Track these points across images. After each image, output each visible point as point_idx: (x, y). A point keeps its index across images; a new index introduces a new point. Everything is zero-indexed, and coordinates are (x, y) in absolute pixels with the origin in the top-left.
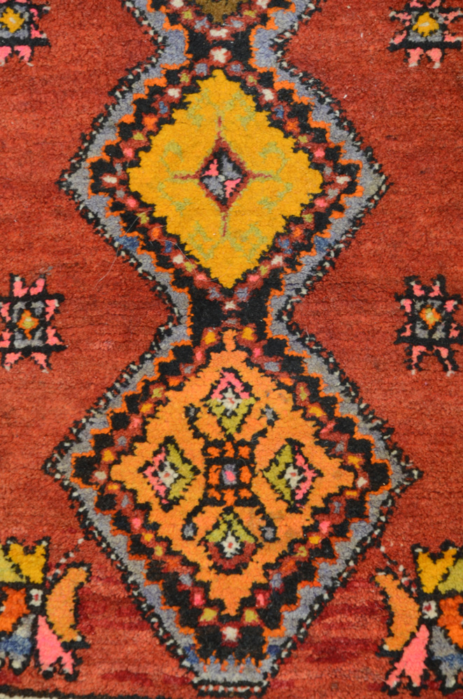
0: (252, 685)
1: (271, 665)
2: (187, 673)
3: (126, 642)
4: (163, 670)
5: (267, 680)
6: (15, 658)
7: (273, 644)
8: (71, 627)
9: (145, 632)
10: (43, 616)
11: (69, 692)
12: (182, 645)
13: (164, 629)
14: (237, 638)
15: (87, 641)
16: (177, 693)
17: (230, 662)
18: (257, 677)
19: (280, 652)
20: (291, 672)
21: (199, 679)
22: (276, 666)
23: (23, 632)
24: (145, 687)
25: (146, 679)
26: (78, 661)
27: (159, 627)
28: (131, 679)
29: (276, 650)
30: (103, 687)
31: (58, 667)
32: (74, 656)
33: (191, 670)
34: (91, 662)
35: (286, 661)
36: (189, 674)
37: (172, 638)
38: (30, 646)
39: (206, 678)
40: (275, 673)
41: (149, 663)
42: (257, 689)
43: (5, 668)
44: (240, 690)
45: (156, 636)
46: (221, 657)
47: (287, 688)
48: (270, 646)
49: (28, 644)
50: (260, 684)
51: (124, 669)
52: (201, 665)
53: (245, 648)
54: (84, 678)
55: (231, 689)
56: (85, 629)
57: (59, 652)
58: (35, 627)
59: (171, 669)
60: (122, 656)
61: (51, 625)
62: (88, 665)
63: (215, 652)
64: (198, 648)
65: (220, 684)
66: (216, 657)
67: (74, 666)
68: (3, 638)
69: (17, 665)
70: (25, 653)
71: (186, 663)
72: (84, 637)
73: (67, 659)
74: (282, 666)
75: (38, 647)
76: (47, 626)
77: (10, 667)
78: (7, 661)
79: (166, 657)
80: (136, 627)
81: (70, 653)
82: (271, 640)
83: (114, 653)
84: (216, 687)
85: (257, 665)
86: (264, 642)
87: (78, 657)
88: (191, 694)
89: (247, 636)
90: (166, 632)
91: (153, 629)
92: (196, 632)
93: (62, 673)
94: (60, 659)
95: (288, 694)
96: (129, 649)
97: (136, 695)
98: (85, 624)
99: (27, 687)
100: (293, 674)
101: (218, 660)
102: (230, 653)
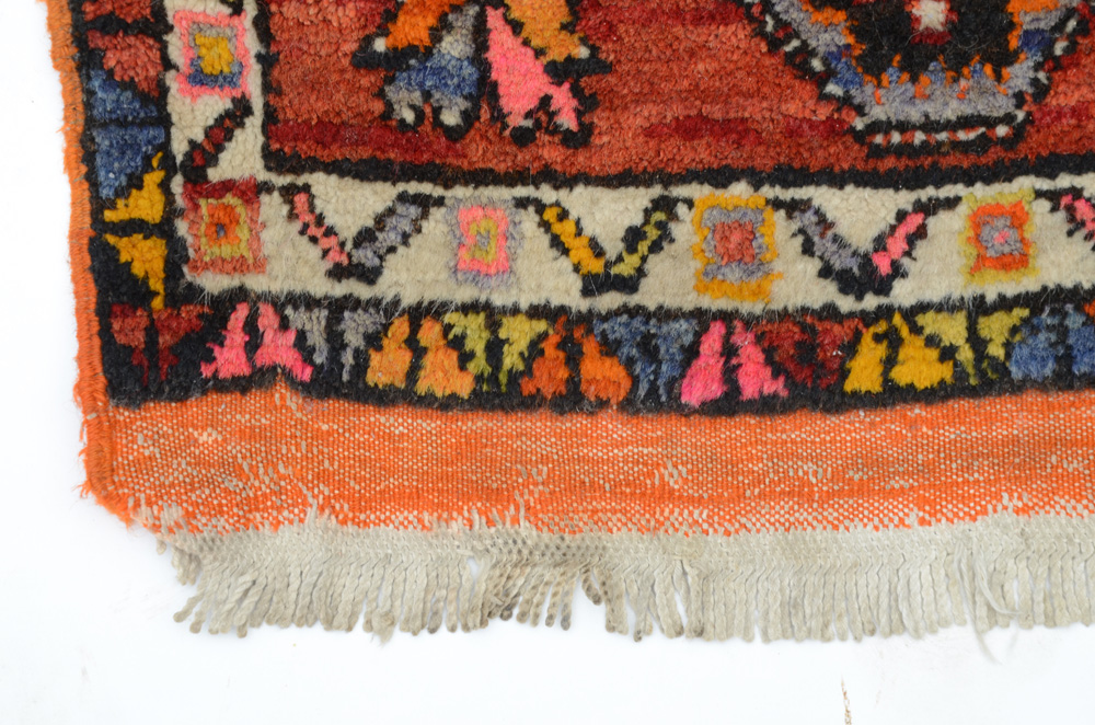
0: (990, 123)
1: (1031, 74)
2: (839, 110)
3: (692, 54)
4: (784, 108)
5: (1026, 108)
6: (445, 103)
7: (1032, 27)
8: (564, 27)
9: (732, 28)
10: (496, 8)
11: (574, 171)
12: (822, 50)
13: (776, 16)
14: (948, 21)
15: (603, 56)
16: (820, 153)
17: (934, 79)
18: (1001, 104)
19: (1052, 43)
20: (1078, 86)
21: (867, 120)
22: (1042, 76)
23: (454, 47)
24: (748, 148)
25: (747, 131)
26: (587, 103)
27: (763, 13)
28: (712, 133)
29: (1040, 41)
30: (652, 153)
31: (544, 118)
32: (576, 92)
33: (846, 101)
34: (616, 102)
35: (1065, 62)
36: (844, 112)
37: (797, 35)
38: (475, 76)
39: (883, 118)
40: (1041, 91)
41: (748, 95)
42: (1002, 131)
43: (427, 127)
44: (962, 135)
45: (760, 33)
46: (913, 69)
47: (1073, 122)
48: (1026, 32)
49: (469, 71)
50: (1008, 119)
51: (693, 112)
52: (869, 89)
53: (966, 42)
54: (605, 139)
55: (943, 136)
56: (596, 29)
57: (541, 84)
58: (480, 34)
59: (800, 105)
60: (686, 83)
61: (516, 27)
62: (612, 109)
63: (898, 58)
64: (857, 52)
65: (915, 128)
66: (902, 69)
67: (579, 114)
68: (413, 62)
69: (451, 118)
70: (466, 92)
71: (833, 88)
72: (594, 49)
73: (563, 99)
74: (1057, 76)
75: (494, 76)
76: (508, 28)
77: (437, 123)
78: (428, 110)
79: (787, 79)
80: (712, 17)
81: (566, 86)
82: (1028, 19)
83: (666, 79)
84: (908, 135)
85: (999, 78)
86: (1012, 25)
87: (587, 92)
88: (853, 155)
89: (971, 16)
90: (781, 24)
91: (751, 19)
92: (851, 17)
93: (554, 130)
94: (546, 101)
95: (1076, 135)
96: (701, 67)
97: (726, 166)
98: (594, 19)
99: (481, 165)
100: (1085, 90)
101: (906, 76)
102: (934, 58)
